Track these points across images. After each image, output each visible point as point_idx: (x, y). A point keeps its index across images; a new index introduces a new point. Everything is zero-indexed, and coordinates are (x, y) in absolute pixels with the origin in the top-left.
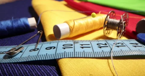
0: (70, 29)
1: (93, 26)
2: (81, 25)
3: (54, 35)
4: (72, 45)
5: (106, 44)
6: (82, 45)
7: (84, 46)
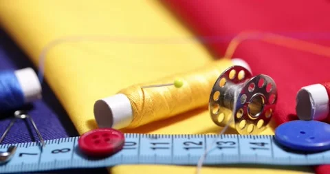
0: (132, 108)
1: (191, 99)
2: (157, 98)
3: (96, 123)
4: (135, 144)
5: (201, 143)
6: (154, 144)
7: (157, 146)
